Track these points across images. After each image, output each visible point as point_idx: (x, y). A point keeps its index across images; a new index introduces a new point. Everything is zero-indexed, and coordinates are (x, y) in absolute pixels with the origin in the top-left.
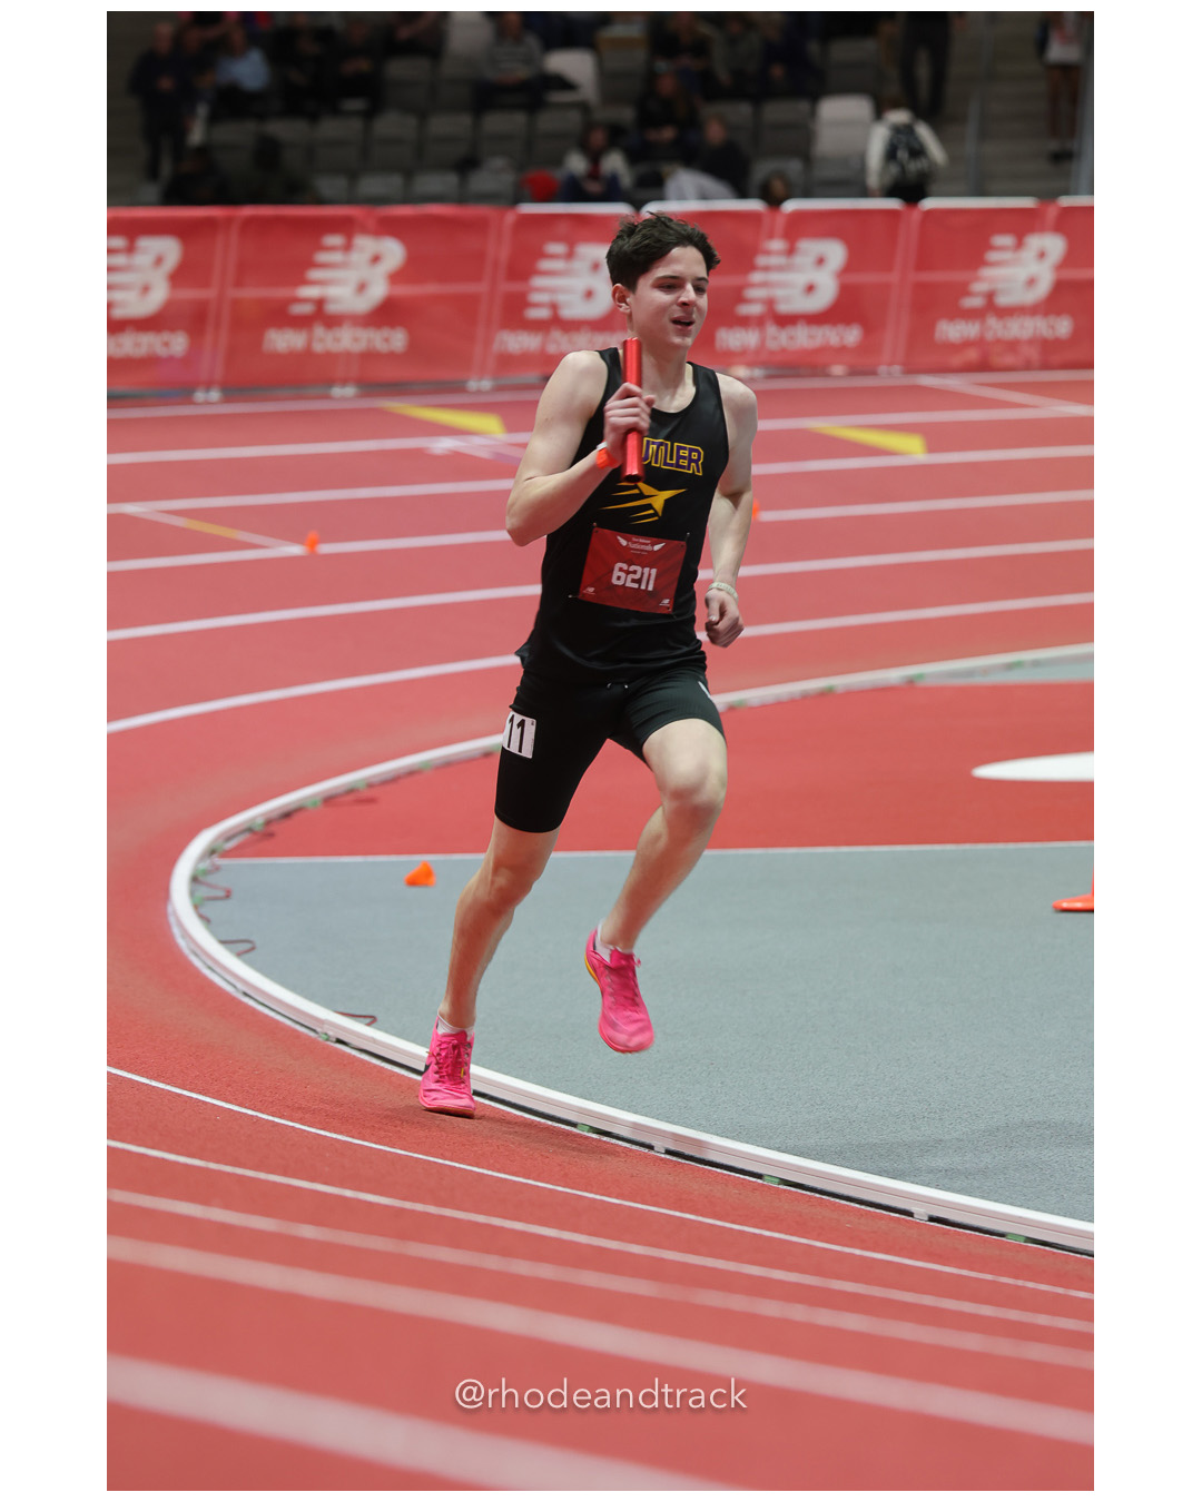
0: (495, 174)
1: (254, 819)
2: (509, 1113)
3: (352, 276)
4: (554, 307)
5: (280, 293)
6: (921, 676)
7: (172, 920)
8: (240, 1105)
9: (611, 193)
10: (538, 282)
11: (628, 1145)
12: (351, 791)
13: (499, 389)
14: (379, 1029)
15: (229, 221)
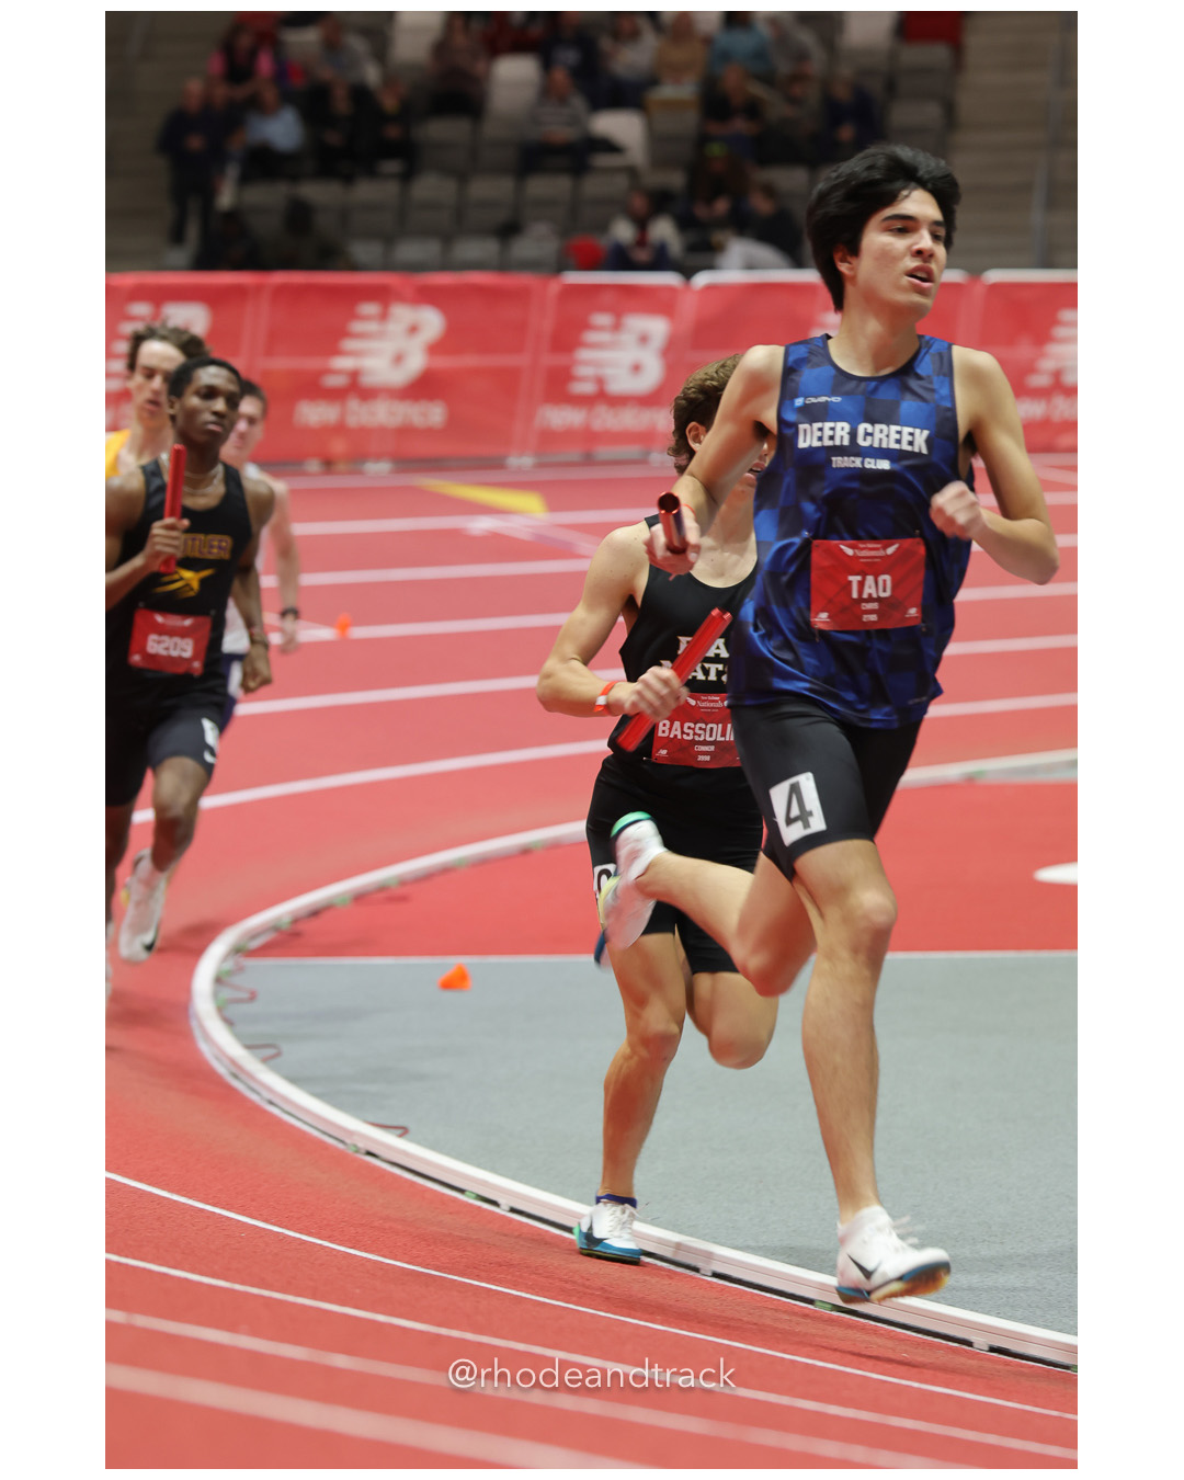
0: (538, 241)
1: (279, 918)
2: (547, 1231)
3: (388, 347)
4: (600, 381)
5: (311, 363)
6: (980, 773)
7: (194, 1024)
8: (266, 1221)
9: (660, 262)
10: (584, 354)
11: (672, 1267)
12: (382, 888)
13: (541, 466)
14: (412, 1141)
15: (259, 288)
